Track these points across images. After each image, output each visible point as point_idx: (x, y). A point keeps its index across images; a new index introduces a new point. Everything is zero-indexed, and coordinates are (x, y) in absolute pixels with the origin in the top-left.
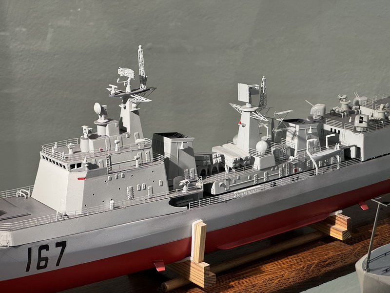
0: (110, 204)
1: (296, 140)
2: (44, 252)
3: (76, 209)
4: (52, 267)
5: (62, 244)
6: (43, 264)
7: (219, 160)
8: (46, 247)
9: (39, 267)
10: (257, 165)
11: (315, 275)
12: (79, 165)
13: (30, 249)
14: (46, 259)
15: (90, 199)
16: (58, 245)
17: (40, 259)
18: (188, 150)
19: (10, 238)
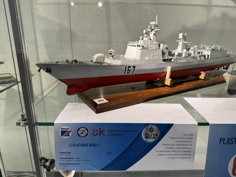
0: (147, 58)
1: (193, 51)
2: (129, 68)
3: (138, 58)
4: (131, 73)
5: (134, 67)
6: (129, 72)
7: (174, 53)
8: (130, 67)
9: (128, 73)
10: (183, 56)
11: (197, 86)
12: (140, 46)
13: (126, 67)
14: (130, 70)
15: (142, 56)
16: (133, 67)
17: (128, 70)
18: (167, 48)
19: (121, 62)
